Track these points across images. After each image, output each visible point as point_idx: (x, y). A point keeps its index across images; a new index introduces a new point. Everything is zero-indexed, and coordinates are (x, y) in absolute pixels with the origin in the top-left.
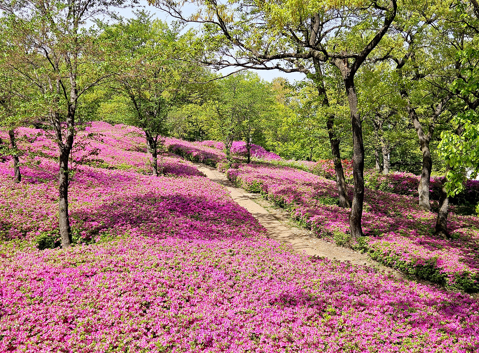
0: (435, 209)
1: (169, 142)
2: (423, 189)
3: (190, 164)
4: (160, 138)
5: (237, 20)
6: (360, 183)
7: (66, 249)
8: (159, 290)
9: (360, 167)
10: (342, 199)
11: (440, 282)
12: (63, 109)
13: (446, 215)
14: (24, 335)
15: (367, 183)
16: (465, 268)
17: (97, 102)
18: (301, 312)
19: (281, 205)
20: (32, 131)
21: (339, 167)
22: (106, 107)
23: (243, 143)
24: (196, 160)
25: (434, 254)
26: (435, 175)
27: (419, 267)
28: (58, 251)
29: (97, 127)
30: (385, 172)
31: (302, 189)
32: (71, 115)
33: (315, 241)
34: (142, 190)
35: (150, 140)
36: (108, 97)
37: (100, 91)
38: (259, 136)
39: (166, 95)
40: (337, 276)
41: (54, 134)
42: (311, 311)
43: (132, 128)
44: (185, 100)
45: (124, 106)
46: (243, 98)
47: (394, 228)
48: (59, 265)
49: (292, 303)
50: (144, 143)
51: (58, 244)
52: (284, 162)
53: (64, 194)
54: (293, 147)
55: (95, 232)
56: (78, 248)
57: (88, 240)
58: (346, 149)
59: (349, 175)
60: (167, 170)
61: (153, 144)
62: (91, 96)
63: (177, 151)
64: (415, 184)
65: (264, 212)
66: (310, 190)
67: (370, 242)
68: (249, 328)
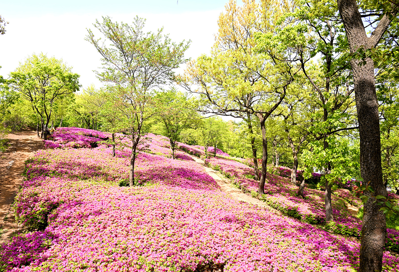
0: (298, 185)
1: (180, 144)
2: (293, 175)
3: (188, 155)
4: (176, 142)
5: (214, 93)
6: (265, 169)
7: (131, 187)
8: (170, 210)
9: (265, 163)
10: (256, 176)
11: (298, 218)
12: (136, 126)
13: (303, 188)
14: (111, 222)
15: (268, 170)
16: (310, 212)
17: (150, 125)
18: (234, 225)
19: (228, 177)
20: (121, 135)
21: (255, 162)
22: (154, 127)
23: (213, 148)
24: (191, 153)
25: (297, 205)
26: (299, 169)
27: (289, 210)
28: (128, 188)
29: (150, 135)
30: (277, 166)
31: (238, 170)
32: (139, 129)
33: (242, 194)
34: (166, 165)
35: (172, 143)
36: (155, 123)
37: (152, 120)
38: (220, 145)
39: (180, 124)
40: (251, 211)
41: (131, 136)
42: (238, 226)
43: (164, 137)
44: (188, 126)
45: (162, 127)
46: (214, 128)
47: (279, 191)
48: (128, 194)
49: (230, 221)
50: (169, 144)
51: (128, 185)
52: (230, 157)
53: (133, 163)
54: (235, 151)
55: (145, 181)
56: (136, 187)
57: (141, 184)
58: (260, 154)
59: (260, 166)
60: (178, 157)
61: (173, 144)
62: (147, 122)
63: (183, 149)
64: (290, 173)
65: (220, 179)
66: (242, 171)
67: (268, 197)
68: (209, 230)
